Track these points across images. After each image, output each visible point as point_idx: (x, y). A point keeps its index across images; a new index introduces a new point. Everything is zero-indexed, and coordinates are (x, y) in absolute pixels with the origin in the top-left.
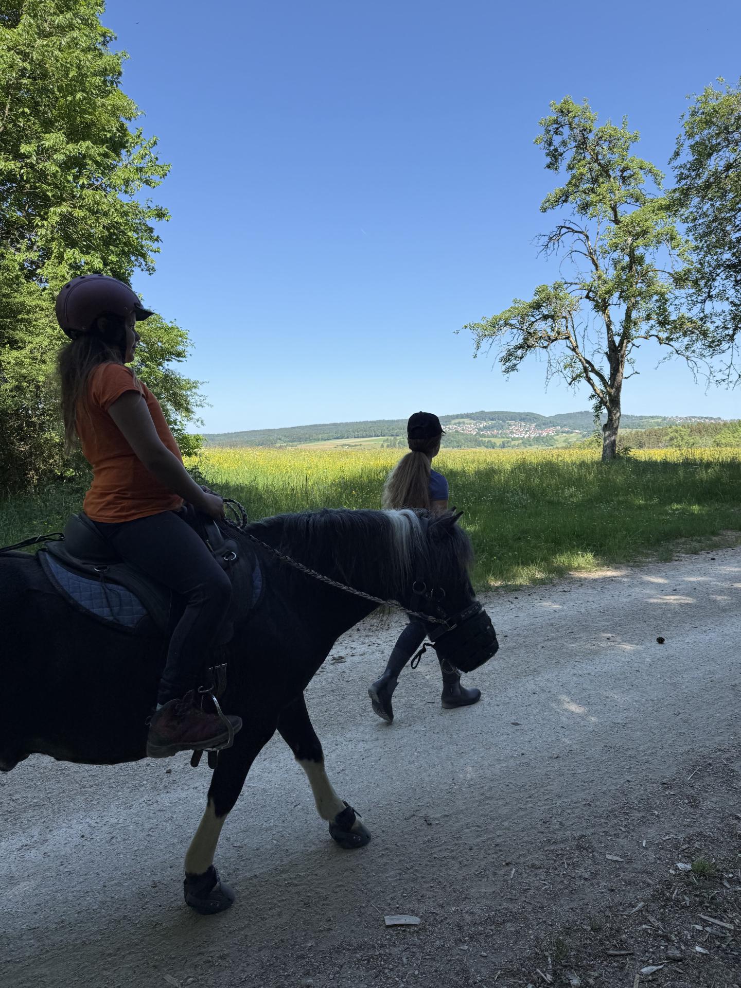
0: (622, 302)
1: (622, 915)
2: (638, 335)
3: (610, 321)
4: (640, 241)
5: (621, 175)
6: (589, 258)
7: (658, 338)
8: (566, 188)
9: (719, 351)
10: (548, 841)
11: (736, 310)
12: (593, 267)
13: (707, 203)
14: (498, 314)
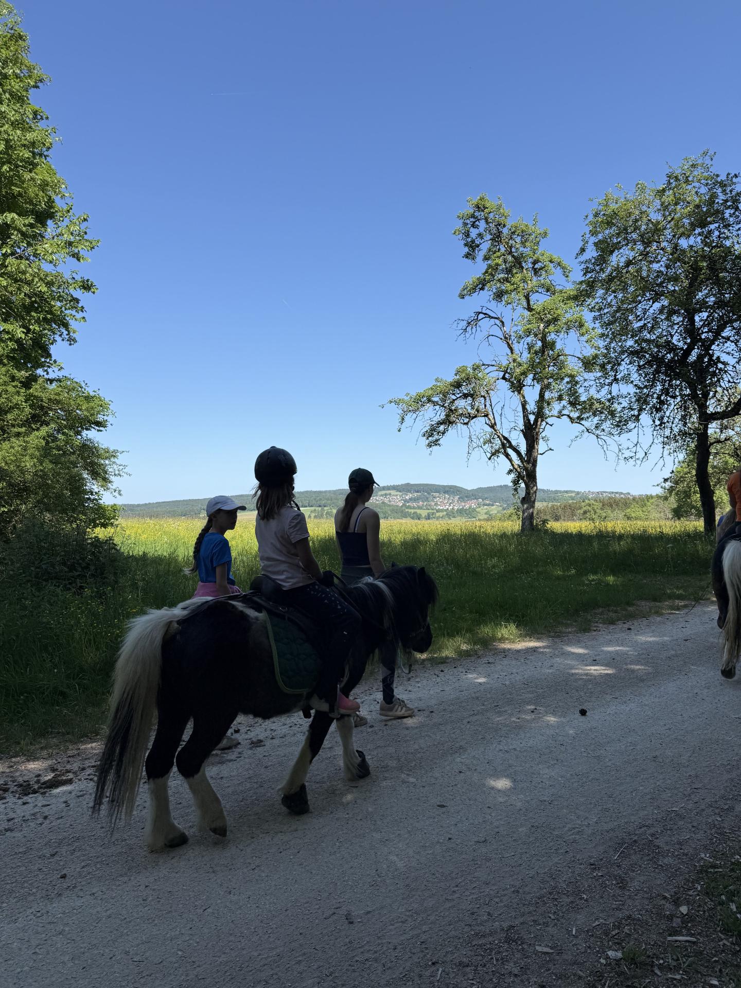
0: (536, 384)
2: (551, 414)
3: (524, 400)
4: (551, 328)
5: (533, 267)
6: (505, 342)
7: (570, 417)
8: (482, 277)
9: (626, 430)
10: (476, 934)
11: (640, 393)
12: (509, 351)
13: (610, 295)
14: (421, 391)
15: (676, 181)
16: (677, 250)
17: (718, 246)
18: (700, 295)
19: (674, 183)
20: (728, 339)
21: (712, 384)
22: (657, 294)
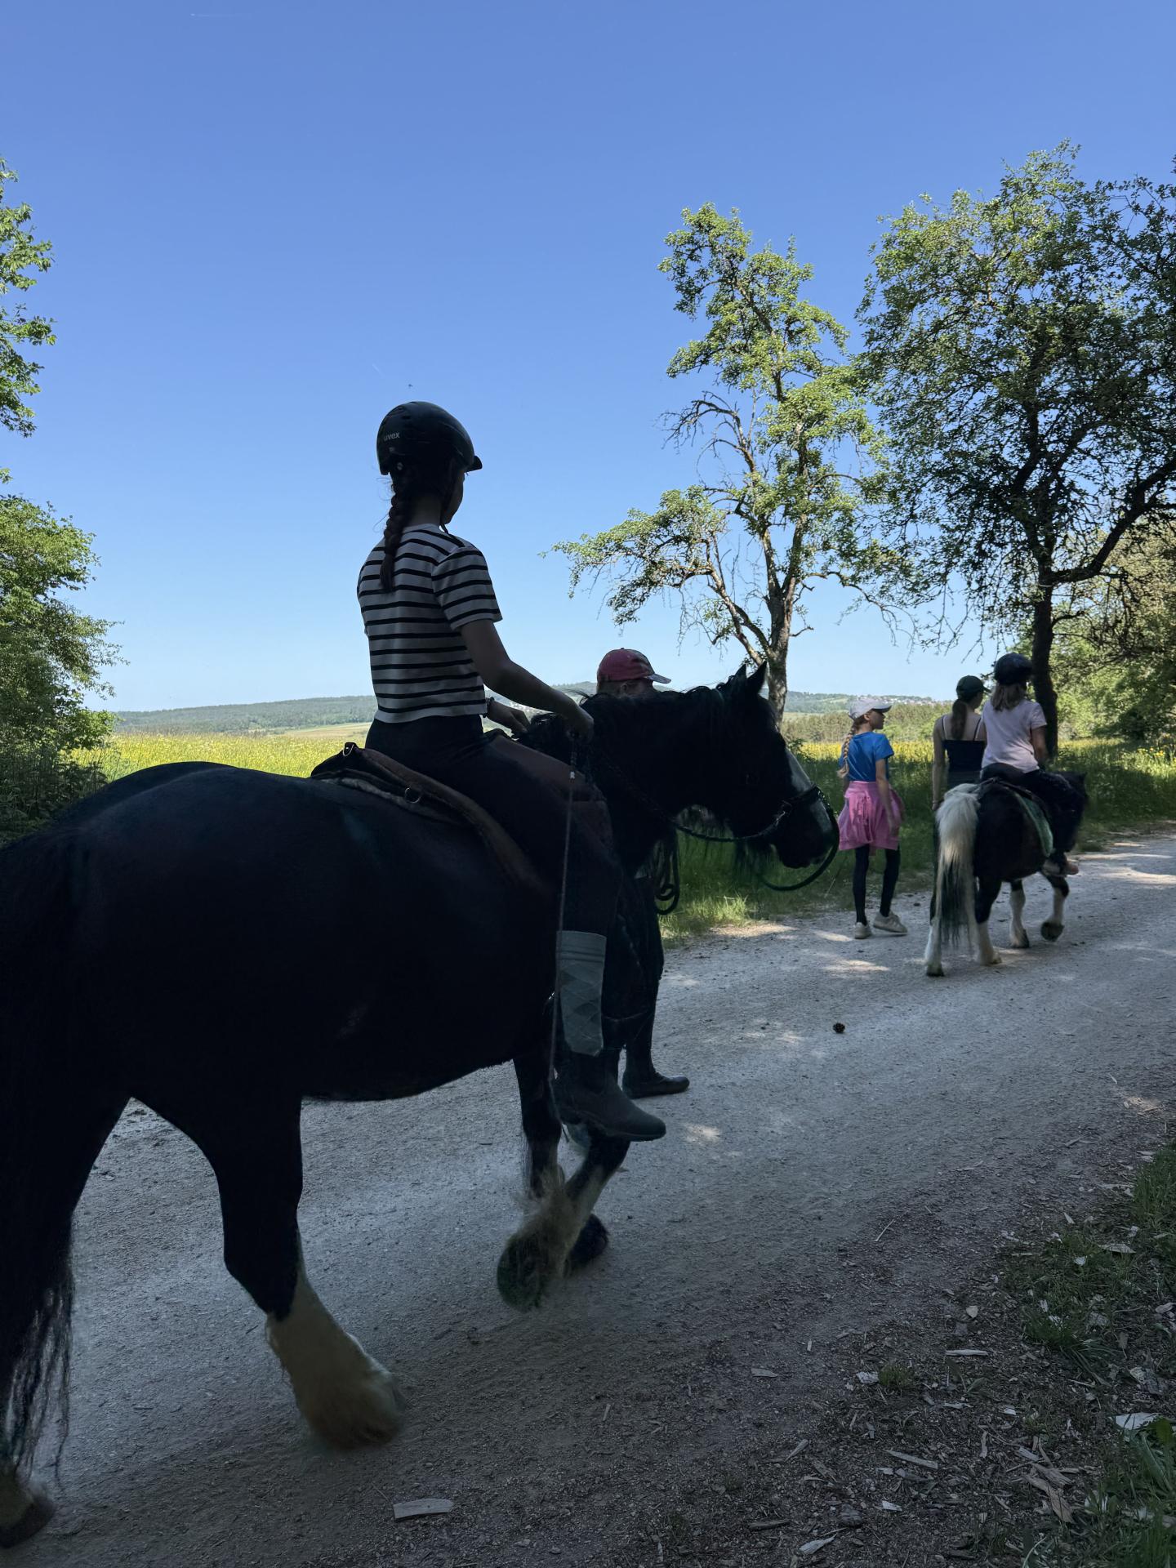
0: (788, 521)
1: (773, 1463)
2: (810, 572)
3: (770, 548)
4: (815, 430)
5: (787, 329)
6: (741, 452)
7: (840, 576)
8: (706, 343)
9: (926, 597)
10: (664, 1354)
11: (949, 537)
12: (747, 467)
13: (908, 378)
14: (606, 531)
15: (1016, 191)
16: (1014, 306)
17: (1077, 302)
18: (1047, 382)
19: (1013, 195)
20: (1087, 453)
21: (1061, 525)
22: (980, 378)
